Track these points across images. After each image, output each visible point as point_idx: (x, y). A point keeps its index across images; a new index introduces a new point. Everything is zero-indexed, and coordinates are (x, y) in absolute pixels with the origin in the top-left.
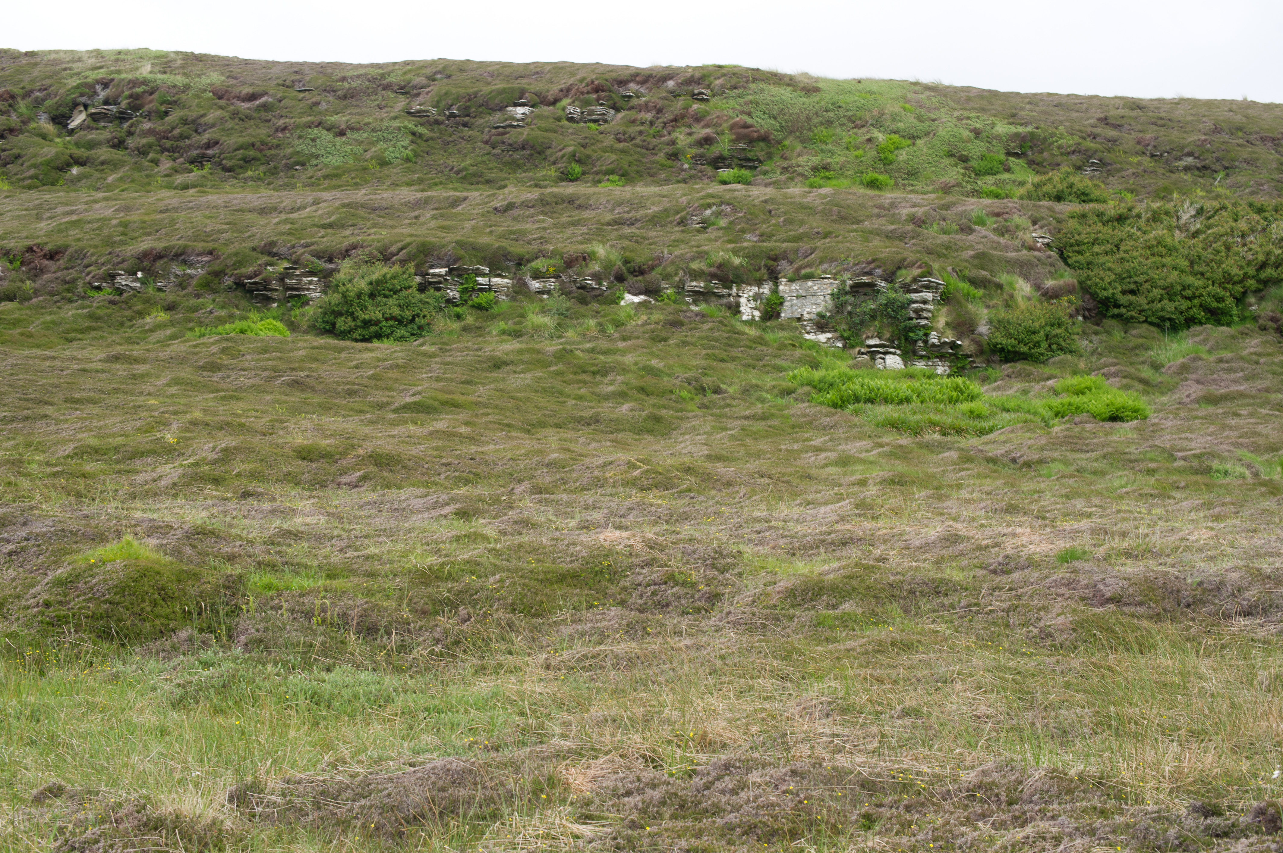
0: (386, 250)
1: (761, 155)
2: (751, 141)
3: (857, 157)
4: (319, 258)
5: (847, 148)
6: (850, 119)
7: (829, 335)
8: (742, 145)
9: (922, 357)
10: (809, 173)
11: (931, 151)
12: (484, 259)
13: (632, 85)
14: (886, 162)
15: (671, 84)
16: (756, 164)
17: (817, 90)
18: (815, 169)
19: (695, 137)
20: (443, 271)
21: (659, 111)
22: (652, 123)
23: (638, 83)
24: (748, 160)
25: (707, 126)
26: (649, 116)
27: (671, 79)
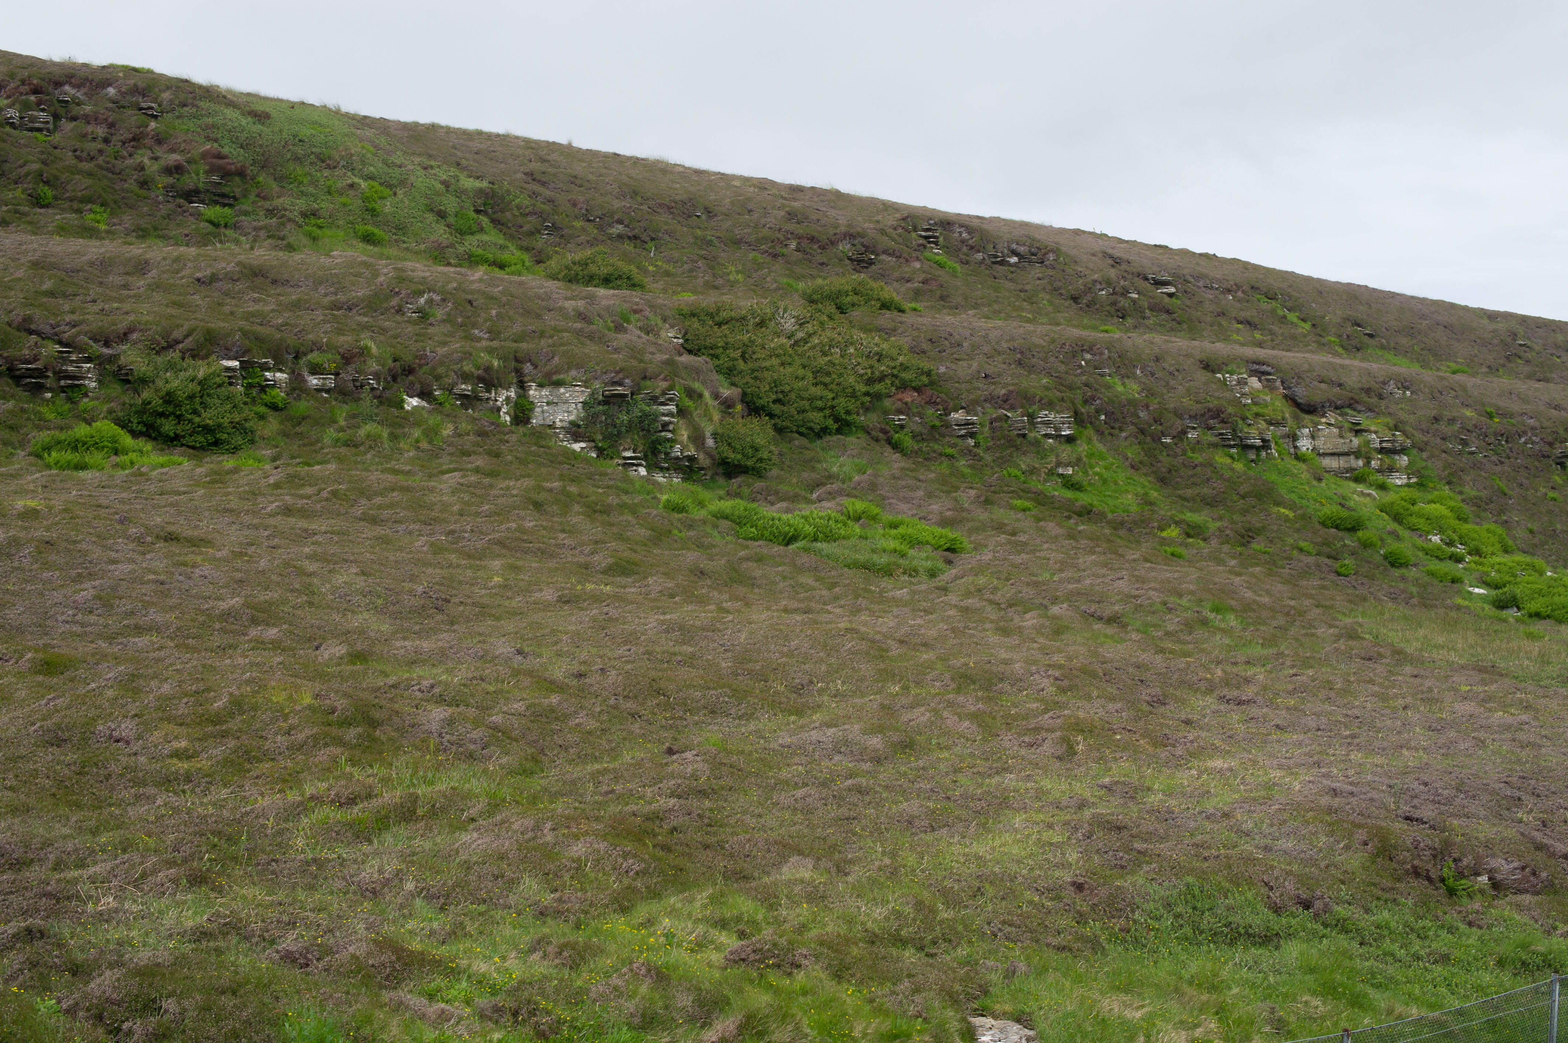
0: (168, 337)
1: (238, 191)
2: (226, 174)
3: (345, 205)
4: (96, 341)
5: (329, 193)
6: (318, 156)
7: (583, 445)
8: (215, 178)
9: (662, 469)
10: (300, 220)
11: (413, 204)
12: (269, 350)
13: (67, 88)
14: (373, 212)
15: (111, 91)
16: (231, 201)
17: (267, 116)
18: (304, 215)
19: (163, 162)
20: (235, 364)
21: (111, 125)
22: (106, 141)
23: (74, 86)
24: (224, 196)
25: (173, 151)
26: (101, 131)
27: (110, 85)
